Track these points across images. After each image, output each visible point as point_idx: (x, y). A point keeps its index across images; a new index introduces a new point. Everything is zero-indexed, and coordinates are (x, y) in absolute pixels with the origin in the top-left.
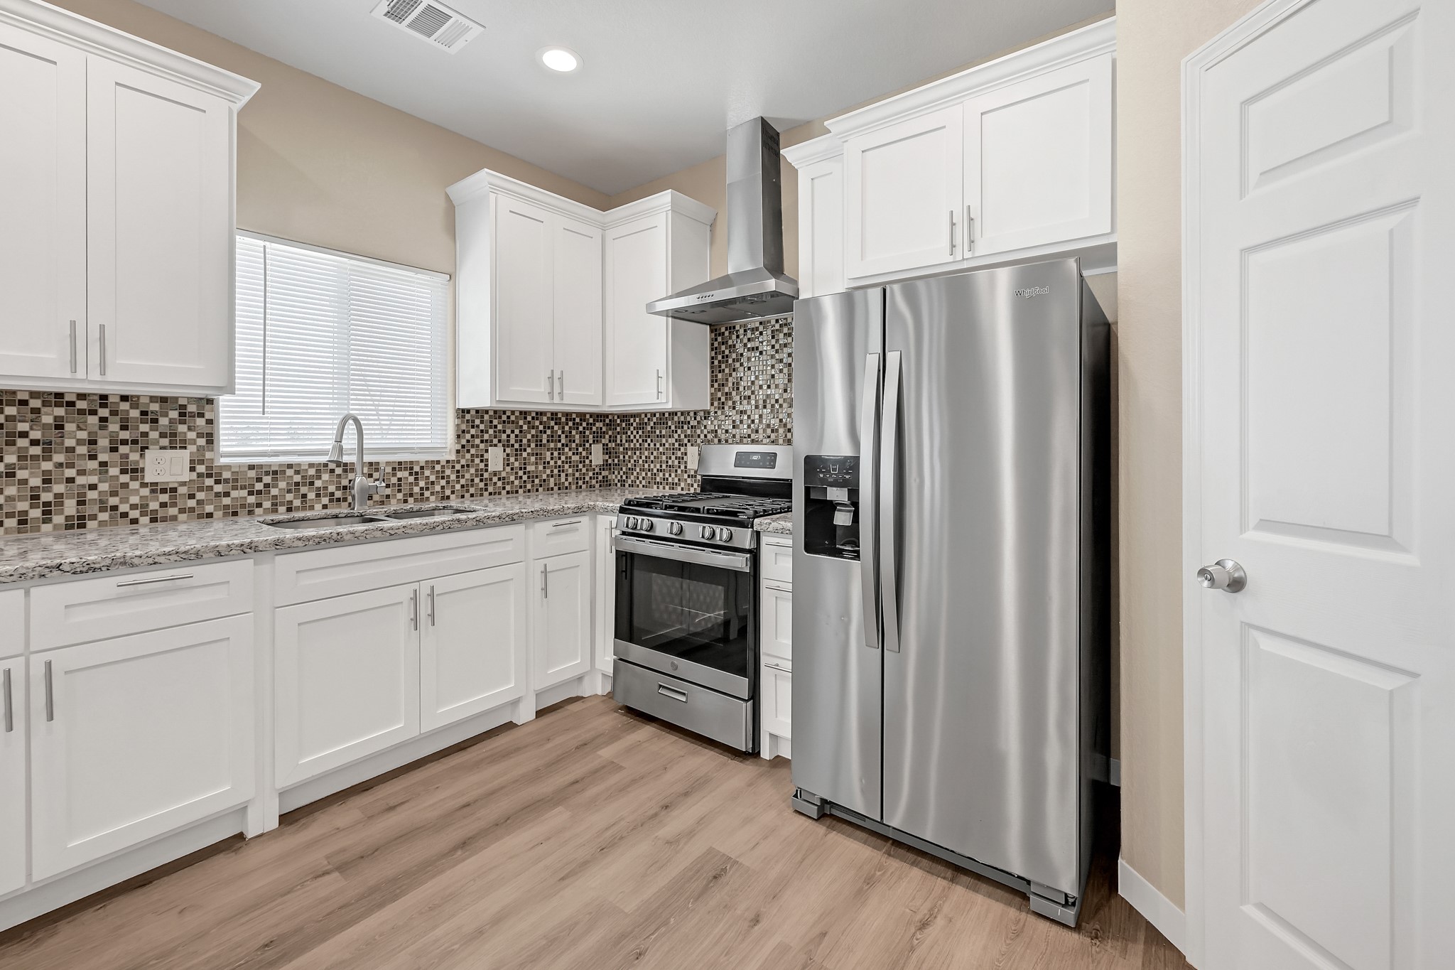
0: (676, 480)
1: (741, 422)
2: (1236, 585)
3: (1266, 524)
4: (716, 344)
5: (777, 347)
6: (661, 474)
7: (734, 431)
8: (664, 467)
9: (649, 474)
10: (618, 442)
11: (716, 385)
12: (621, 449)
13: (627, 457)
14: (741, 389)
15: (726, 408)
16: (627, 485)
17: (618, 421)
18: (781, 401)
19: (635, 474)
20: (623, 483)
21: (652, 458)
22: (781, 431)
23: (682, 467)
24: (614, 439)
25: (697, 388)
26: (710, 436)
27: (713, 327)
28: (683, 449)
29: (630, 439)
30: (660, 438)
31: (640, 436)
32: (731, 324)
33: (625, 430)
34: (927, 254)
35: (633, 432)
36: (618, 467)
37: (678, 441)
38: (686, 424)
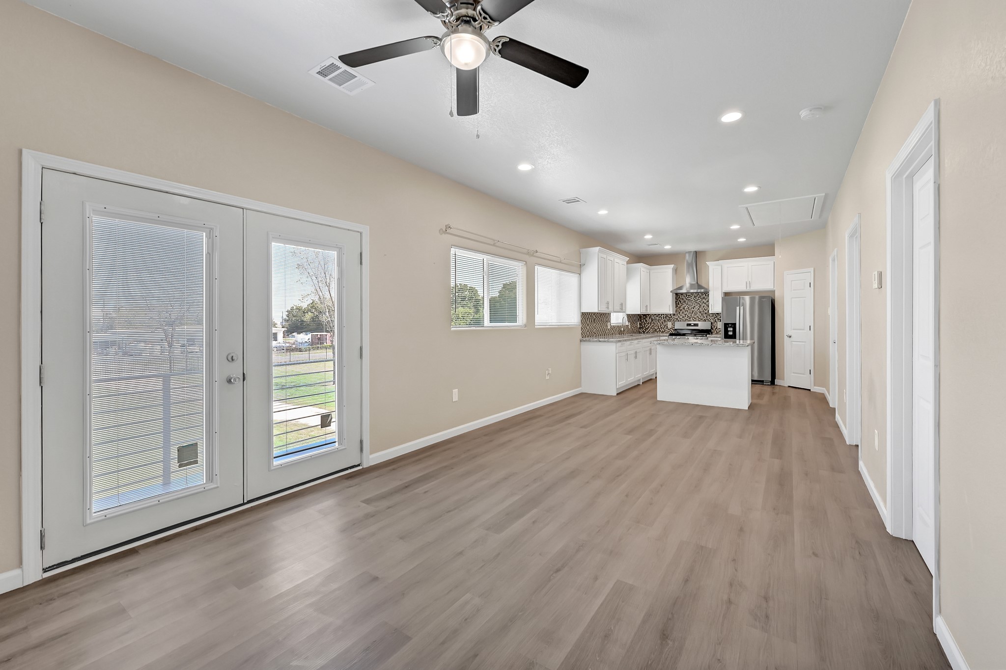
0: (664, 330)
2: (790, 337)
3: (794, 329)
4: (677, 299)
5: (696, 300)
6: (659, 329)
7: (683, 318)
8: (659, 327)
9: (654, 329)
11: (677, 307)
12: (643, 323)
13: (645, 325)
14: (685, 308)
15: (681, 313)
16: (646, 332)
17: (643, 316)
18: (697, 312)
19: (649, 329)
20: (644, 332)
21: (655, 325)
22: (697, 318)
23: (666, 327)
24: (641, 321)
25: (671, 309)
26: (675, 320)
27: (677, 294)
28: (666, 323)
29: (646, 321)
30: (658, 320)
31: (650, 320)
32: (682, 294)
33: (644, 319)
34: (741, 288)
35: (648, 319)
36: (642, 328)
37: (665, 321)
38: (667, 317)
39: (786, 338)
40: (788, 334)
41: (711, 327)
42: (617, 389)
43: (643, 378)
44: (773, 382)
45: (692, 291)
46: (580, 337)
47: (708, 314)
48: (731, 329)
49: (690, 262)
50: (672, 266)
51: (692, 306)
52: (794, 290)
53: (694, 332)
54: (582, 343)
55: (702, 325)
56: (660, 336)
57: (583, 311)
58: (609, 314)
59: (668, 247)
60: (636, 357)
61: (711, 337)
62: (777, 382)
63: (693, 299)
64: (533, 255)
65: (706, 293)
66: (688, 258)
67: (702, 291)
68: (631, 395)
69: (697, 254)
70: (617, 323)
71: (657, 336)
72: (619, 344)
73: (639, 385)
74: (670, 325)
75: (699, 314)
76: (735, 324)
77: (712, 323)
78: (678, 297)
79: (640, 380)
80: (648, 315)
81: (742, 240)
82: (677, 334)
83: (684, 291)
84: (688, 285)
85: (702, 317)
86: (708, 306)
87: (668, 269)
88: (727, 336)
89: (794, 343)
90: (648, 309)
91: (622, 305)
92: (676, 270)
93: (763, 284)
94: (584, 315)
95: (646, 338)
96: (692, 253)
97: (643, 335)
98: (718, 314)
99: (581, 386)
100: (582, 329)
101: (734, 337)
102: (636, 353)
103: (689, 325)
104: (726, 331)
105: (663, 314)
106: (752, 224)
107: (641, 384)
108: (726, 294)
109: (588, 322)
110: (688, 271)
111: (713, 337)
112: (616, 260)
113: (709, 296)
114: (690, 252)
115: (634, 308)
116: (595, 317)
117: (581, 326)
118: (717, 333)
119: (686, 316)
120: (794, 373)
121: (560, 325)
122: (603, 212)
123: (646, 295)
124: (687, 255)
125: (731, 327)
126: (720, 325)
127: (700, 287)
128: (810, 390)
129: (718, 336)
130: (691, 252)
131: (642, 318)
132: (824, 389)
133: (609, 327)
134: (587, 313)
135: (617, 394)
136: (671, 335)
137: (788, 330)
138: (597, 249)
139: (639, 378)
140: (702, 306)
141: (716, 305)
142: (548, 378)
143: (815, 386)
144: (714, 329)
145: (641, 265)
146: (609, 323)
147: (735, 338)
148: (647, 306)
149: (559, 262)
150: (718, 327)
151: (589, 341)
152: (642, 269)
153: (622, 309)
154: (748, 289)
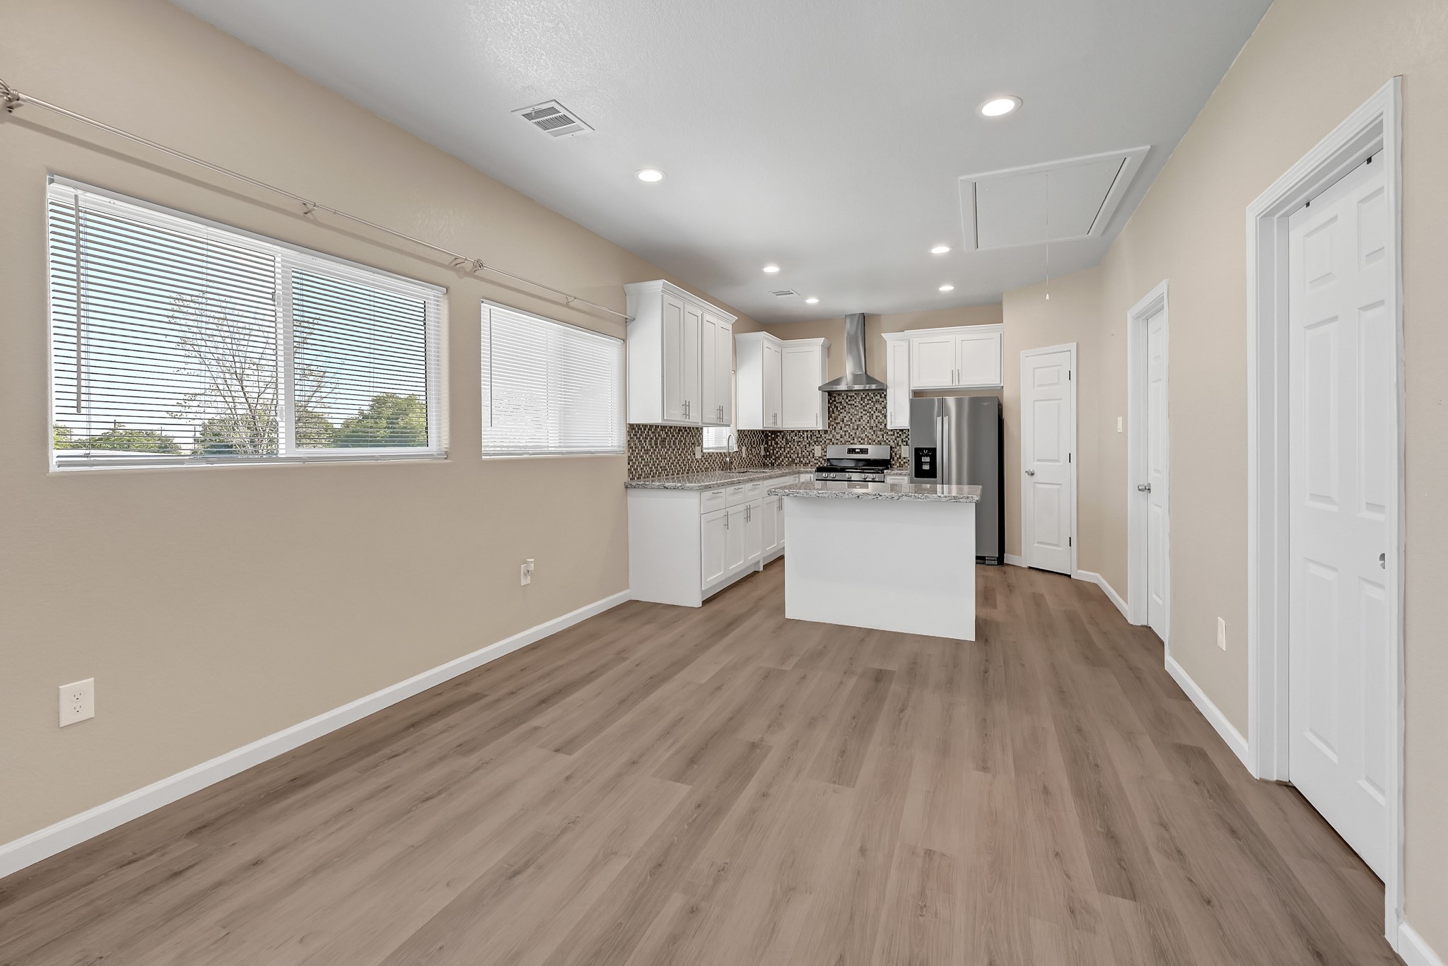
0: (808, 462)
1: (845, 435)
4: (831, 401)
5: (864, 404)
6: (798, 459)
7: (841, 439)
8: (800, 456)
9: (790, 459)
10: (770, 444)
11: (831, 419)
12: (771, 448)
13: (775, 452)
14: (845, 421)
15: (837, 429)
16: (775, 465)
17: (770, 434)
18: (866, 427)
19: (781, 459)
20: (773, 464)
21: (792, 452)
22: (866, 439)
23: (811, 455)
24: (767, 443)
25: (820, 420)
26: (828, 441)
27: (830, 393)
28: (811, 447)
29: (777, 443)
30: (798, 442)
31: (784, 442)
32: (839, 393)
33: (774, 439)
34: (943, 381)
35: (779, 439)
36: (770, 456)
37: (809, 444)
38: (814, 436)
39: (1024, 477)
40: (1028, 470)
41: (891, 454)
42: (703, 593)
43: (764, 559)
44: (1000, 560)
45: (857, 387)
46: (625, 478)
47: (884, 430)
48: (928, 459)
49: (852, 332)
50: (821, 340)
51: (854, 415)
52: (1038, 385)
53: (861, 464)
54: (630, 491)
55: (874, 452)
56: (799, 473)
57: (634, 420)
58: (699, 430)
59: (812, 301)
60: (748, 518)
61: (891, 477)
62: (1008, 558)
63: (859, 402)
64: (472, 274)
65: (882, 391)
66: (849, 327)
67: (874, 387)
68: (731, 605)
69: (864, 320)
70: (717, 448)
71: (794, 473)
72: (708, 494)
73: (756, 573)
74: (818, 451)
75: (869, 431)
76: (934, 450)
77: (891, 448)
78: (833, 397)
79: (758, 562)
80: (780, 432)
81: (946, 288)
82: (829, 468)
83: (842, 387)
84: (849, 376)
85: (874, 437)
86: (885, 417)
87: (814, 347)
88: (919, 473)
89: (1039, 486)
90: (779, 422)
91: (721, 410)
92: (829, 349)
93: (981, 376)
94: (635, 431)
95: (770, 477)
96: (856, 318)
97: (768, 472)
98: (902, 430)
99: (627, 587)
100: (630, 460)
101: (932, 473)
102: (748, 509)
103: (851, 451)
104: (918, 463)
105: (807, 431)
106: (974, 245)
107: (761, 569)
108: (917, 394)
109: (647, 446)
110: (850, 351)
111: (894, 474)
112: (707, 317)
113: (888, 397)
114: (852, 316)
115: (752, 417)
116: (664, 435)
117: (626, 456)
118: (901, 466)
119: (847, 433)
120: (1039, 543)
121: (567, 453)
122: (650, 176)
123: (773, 395)
124: (848, 321)
125: (927, 455)
126: (906, 452)
127: (870, 380)
128: (1069, 576)
129: (904, 472)
130: (854, 314)
131: (768, 437)
132: (1098, 575)
133: (698, 456)
134: (645, 426)
135: (703, 602)
136: (820, 470)
137: (1027, 462)
138: (659, 285)
139: (756, 560)
140: (874, 417)
141: (899, 415)
142: (525, 581)
143: (1079, 568)
144: (895, 458)
145: (763, 335)
146: (698, 449)
147: (935, 476)
148: (775, 416)
149: (561, 305)
150: (903, 456)
151: (644, 487)
152: (767, 344)
153: (721, 418)
154: (956, 385)
